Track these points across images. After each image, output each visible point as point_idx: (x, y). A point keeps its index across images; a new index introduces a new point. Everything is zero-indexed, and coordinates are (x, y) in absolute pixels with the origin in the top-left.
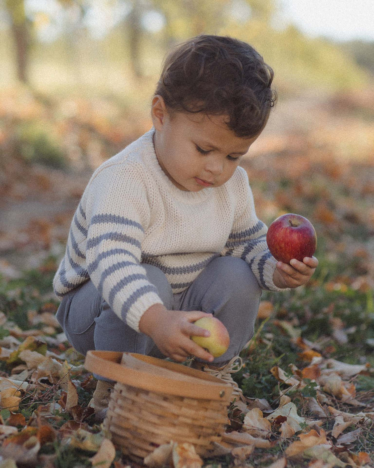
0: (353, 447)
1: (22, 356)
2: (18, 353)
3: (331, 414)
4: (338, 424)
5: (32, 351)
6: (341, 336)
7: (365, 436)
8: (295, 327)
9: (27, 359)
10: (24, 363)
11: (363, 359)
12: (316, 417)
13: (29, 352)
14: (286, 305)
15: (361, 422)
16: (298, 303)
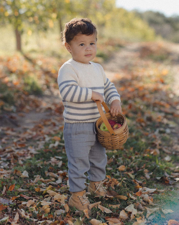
0: (153, 221)
1: (48, 192)
2: (46, 191)
3: (146, 209)
4: (148, 213)
5: (51, 190)
6: (148, 176)
7: (156, 217)
8: (132, 174)
9: (49, 193)
10: (48, 194)
11: (155, 185)
12: (141, 210)
13: (50, 190)
14: (129, 165)
15: (155, 212)
16: (133, 164)
